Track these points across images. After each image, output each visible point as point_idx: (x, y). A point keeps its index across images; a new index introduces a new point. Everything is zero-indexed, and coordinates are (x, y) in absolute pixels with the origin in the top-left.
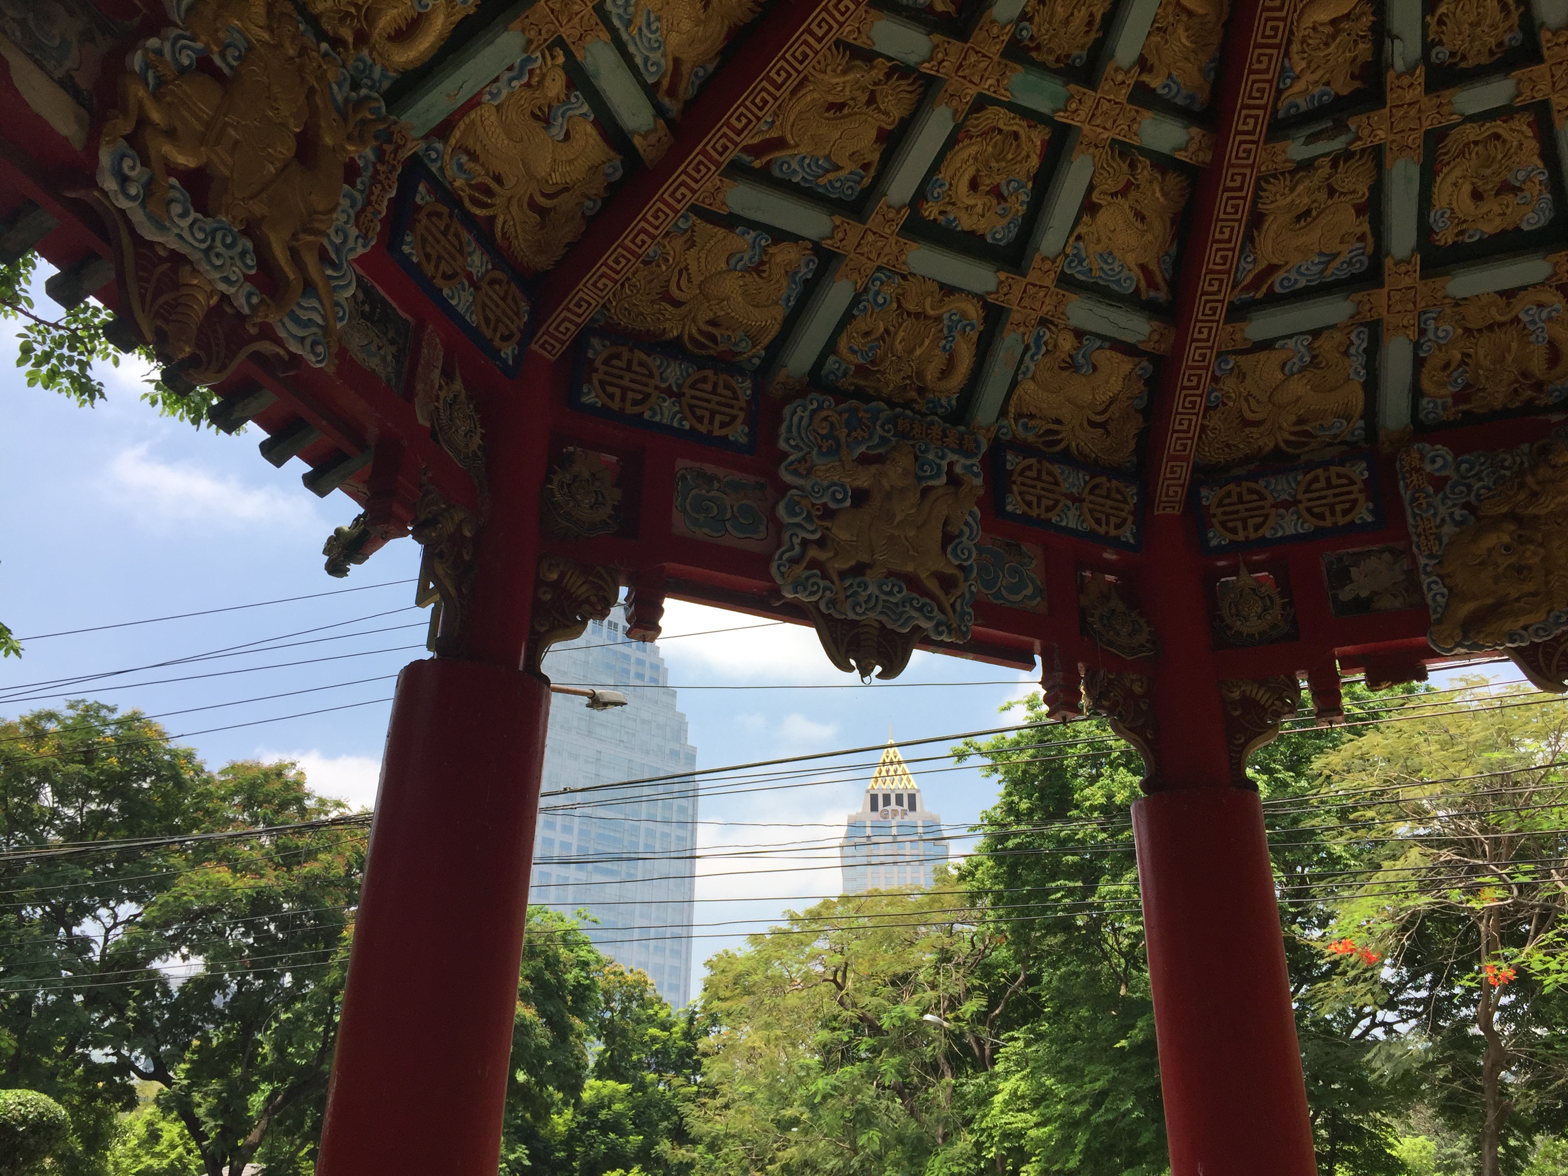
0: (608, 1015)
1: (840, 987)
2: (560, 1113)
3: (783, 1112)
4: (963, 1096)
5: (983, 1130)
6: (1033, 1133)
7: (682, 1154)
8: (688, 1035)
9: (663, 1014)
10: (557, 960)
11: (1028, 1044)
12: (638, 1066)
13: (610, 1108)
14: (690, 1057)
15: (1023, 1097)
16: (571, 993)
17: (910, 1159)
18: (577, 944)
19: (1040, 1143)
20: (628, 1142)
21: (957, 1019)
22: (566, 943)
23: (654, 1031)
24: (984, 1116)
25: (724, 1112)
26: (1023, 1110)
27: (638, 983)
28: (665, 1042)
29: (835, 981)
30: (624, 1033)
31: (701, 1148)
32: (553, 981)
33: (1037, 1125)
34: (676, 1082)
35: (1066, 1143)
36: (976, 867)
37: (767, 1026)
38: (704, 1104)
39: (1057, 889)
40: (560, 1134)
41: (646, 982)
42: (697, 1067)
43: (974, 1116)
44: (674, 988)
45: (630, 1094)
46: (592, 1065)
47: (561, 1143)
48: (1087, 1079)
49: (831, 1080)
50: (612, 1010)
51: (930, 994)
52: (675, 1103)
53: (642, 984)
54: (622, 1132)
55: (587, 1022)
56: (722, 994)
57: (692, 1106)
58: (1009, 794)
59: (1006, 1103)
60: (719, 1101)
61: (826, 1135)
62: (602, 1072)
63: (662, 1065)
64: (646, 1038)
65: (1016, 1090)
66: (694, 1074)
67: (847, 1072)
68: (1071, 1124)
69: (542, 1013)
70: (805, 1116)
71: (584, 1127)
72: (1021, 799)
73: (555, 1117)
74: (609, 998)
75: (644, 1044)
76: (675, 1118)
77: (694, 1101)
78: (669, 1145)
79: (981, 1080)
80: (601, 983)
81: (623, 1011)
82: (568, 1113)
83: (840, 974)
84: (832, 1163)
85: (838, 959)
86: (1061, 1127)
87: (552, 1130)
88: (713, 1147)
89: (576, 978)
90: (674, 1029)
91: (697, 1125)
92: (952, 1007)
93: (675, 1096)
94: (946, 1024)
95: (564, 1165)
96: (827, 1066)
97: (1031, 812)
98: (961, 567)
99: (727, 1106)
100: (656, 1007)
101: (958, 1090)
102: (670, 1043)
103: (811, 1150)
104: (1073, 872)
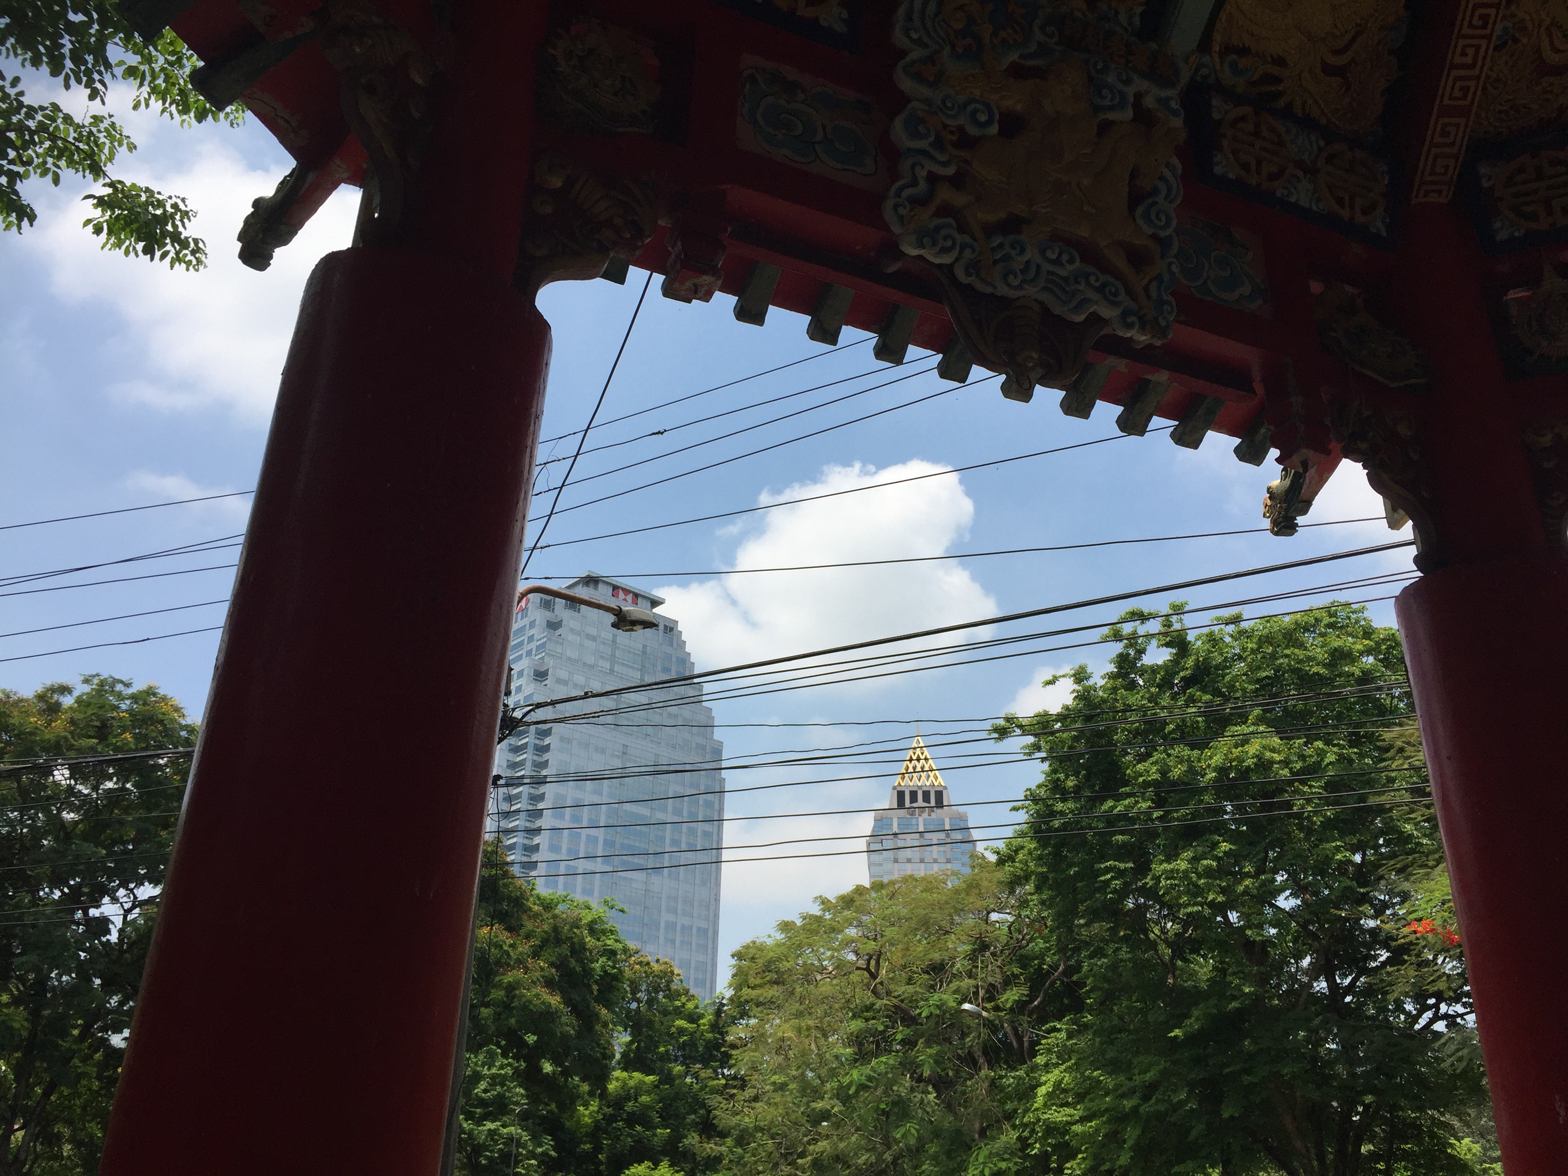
0: (634, 1005)
1: (874, 976)
2: (586, 1105)
3: (814, 1105)
4: (1002, 1089)
5: (1025, 1126)
6: (1077, 1128)
7: (711, 1148)
8: (715, 1027)
9: (690, 1005)
10: (583, 945)
11: (1070, 1036)
12: (665, 1058)
13: (636, 1100)
14: (718, 1050)
15: (1065, 1091)
16: (596, 982)
17: (949, 1154)
18: (604, 932)
19: (1085, 1138)
20: (655, 1135)
21: (997, 1009)
22: (592, 931)
23: (681, 1023)
24: (1027, 1111)
25: (753, 1104)
26: (1066, 1104)
27: (665, 973)
28: (692, 1034)
29: (868, 969)
30: (650, 1023)
31: (729, 1141)
32: (578, 969)
33: (1082, 1120)
34: (705, 1073)
35: (1114, 1138)
36: (1016, 852)
37: (799, 1015)
38: (732, 1096)
39: (1108, 870)
40: (587, 1125)
41: (672, 972)
42: (726, 1058)
43: (1015, 1111)
44: (701, 983)
45: (657, 1087)
46: (618, 1056)
47: (587, 1135)
48: (1136, 1071)
49: (867, 1070)
50: (639, 1001)
51: (967, 983)
52: (702, 1095)
53: (668, 975)
54: (649, 1125)
55: (614, 1012)
56: (752, 981)
57: (720, 1099)
58: (1054, 771)
59: (1049, 1095)
60: (749, 1093)
61: (858, 1129)
62: (628, 1064)
63: (690, 1058)
64: (673, 1030)
65: (1060, 1082)
66: (722, 1068)
67: (882, 1063)
68: (1120, 1119)
69: (567, 1001)
70: (836, 1109)
71: (610, 1119)
72: (1067, 777)
73: (581, 1108)
74: (635, 990)
75: (671, 1035)
76: (702, 1112)
77: (722, 1094)
78: (697, 1138)
79: (1021, 1073)
80: (628, 973)
81: (650, 1002)
82: (594, 1106)
83: (873, 962)
84: (864, 1158)
85: (872, 946)
86: (1109, 1121)
87: (578, 1122)
88: (742, 1140)
89: (603, 967)
90: (702, 1021)
91: (724, 1117)
92: (991, 998)
93: (702, 1089)
94: (984, 1014)
95: (591, 1157)
96: (861, 1057)
97: (1077, 789)
98: (1154, 237)
99: (756, 1099)
100: (684, 999)
101: (998, 1082)
102: (698, 1035)
103: (842, 1145)
104: (1123, 852)
